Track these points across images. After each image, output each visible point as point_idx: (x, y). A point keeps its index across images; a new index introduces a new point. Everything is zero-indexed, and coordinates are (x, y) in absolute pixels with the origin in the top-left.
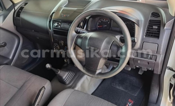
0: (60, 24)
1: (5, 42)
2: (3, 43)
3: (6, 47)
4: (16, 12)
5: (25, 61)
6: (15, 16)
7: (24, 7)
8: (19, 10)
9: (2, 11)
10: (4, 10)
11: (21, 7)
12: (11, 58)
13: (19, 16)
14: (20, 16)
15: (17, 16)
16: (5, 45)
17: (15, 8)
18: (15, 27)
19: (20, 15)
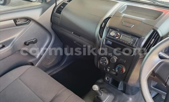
0: (119, 34)
1: (36, 39)
2: (34, 39)
3: (35, 44)
4: (57, 7)
5: (51, 63)
6: (55, 12)
7: (67, 4)
8: (60, 6)
9: (42, 3)
10: (43, 3)
11: (63, 3)
12: (37, 57)
13: (60, 13)
14: (62, 13)
15: (57, 12)
16: (36, 42)
17: (57, 2)
18: (51, 23)
19: (61, 11)
